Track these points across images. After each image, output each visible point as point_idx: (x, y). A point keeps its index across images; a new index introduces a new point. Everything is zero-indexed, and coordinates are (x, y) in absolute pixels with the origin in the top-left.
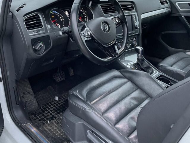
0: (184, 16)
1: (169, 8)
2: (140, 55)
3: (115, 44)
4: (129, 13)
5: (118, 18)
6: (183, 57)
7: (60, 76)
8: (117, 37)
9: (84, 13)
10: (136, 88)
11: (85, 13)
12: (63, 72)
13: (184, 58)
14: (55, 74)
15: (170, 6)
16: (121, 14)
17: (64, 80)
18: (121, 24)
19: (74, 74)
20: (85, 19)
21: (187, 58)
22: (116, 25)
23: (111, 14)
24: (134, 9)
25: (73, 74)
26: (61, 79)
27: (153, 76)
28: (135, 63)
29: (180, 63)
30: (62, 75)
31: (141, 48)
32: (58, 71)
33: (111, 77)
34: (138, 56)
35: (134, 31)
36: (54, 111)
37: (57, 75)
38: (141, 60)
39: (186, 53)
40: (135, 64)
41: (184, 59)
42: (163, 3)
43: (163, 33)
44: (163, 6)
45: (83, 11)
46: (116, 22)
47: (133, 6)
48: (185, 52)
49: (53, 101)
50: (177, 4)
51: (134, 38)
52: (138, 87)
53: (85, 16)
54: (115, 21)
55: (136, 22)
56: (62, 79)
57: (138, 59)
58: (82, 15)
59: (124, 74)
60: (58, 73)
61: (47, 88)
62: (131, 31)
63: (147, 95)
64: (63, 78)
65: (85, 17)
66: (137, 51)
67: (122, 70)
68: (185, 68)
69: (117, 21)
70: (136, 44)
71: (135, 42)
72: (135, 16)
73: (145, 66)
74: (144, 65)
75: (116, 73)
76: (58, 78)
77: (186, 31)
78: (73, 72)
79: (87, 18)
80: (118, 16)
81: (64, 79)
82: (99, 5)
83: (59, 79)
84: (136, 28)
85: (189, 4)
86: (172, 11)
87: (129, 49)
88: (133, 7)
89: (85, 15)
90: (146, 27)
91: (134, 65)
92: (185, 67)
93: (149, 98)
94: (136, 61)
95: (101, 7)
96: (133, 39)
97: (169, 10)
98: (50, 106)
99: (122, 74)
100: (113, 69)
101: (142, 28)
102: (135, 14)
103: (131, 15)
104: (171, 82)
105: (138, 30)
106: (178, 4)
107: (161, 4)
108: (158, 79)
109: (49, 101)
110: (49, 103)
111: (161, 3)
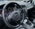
24: (25, 7)
66: (27, 19)
82: (15, 7)
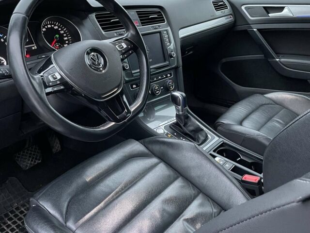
0: (258, 30)
1: (229, 16)
2: (180, 107)
3: (121, 93)
4: (156, 28)
5: (126, 39)
6: (261, 103)
7: (30, 157)
8: (134, 75)
9: (62, 32)
10: (176, 176)
11: (64, 31)
12: (35, 149)
13: (262, 105)
14: (20, 154)
15: (231, 12)
16: (132, 32)
17: (38, 163)
18: (132, 53)
19: (61, 147)
20: (66, 44)
21: (268, 104)
22: (123, 54)
23: (119, 32)
24: (164, 20)
25: (59, 149)
26: (33, 162)
27: (204, 149)
28: (173, 123)
29: (255, 117)
30: (34, 155)
31: (182, 95)
32: (27, 146)
33: (125, 156)
34: (178, 110)
35: (167, 63)
36: (18, 230)
37: (22, 155)
38: (183, 118)
39: (266, 95)
40: (173, 126)
41: (263, 108)
42: (218, 6)
43: (224, 60)
44: (219, 13)
45: (59, 27)
46: (123, 47)
47: (162, 15)
48: (263, 94)
49: (17, 209)
50: (243, 8)
51: (169, 75)
52: (178, 172)
53: (65, 37)
54: (119, 46)
55: (170, 45)
56: (35, 162)
57: (178, 116)
58: (58, 36)
59: (150, 146)
60: (26, 151)
61: (7, 182)
62: (161, 63)
63: (196, 190)
64: (36, 159)
65: (66, 39)
66: (174, 100)
67: (147, 140)
68: (266, 125)
69: (125, 46)
70: (172, 86)
71: (169, 82)
72: (168, 34)
73: (191, 128)
74: (189, 126)
75: (135, 146)
76: (27, 160)
77: (263, 55)
78: (58, 145)
79: (69, 41)
80: (125, 35)
81: (40, 161)
82: (93, 16)
83: (26, 163)
84: (171, 56)
85: (264, 7)
86: (235, 21)
87: (159, 96)
88: (163, 17)
89: (65, 35)
90: (191, 52)
91: (170, 127)
92: (266, 123)
93: (200, 195)
94: (174, 120)
95: (97, 18)
96: (167, 77)
97: (230, 19)
98: (10, 219)
99: (147, 148)
100: (129, 140)
101: (182, 55)
102: (166, 31)
103: (160, 32)
104: (242, 155)
105: (174, 59)
106: (245, 8)
107: (215, 9)
108: (217, 153)
109: (11, 209)
110: (10, 212)
111: (215, 7)
